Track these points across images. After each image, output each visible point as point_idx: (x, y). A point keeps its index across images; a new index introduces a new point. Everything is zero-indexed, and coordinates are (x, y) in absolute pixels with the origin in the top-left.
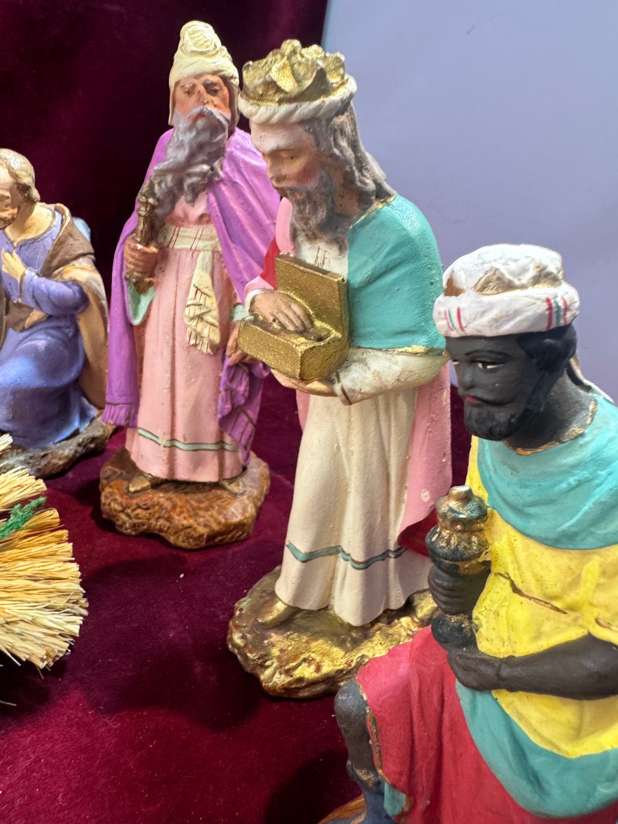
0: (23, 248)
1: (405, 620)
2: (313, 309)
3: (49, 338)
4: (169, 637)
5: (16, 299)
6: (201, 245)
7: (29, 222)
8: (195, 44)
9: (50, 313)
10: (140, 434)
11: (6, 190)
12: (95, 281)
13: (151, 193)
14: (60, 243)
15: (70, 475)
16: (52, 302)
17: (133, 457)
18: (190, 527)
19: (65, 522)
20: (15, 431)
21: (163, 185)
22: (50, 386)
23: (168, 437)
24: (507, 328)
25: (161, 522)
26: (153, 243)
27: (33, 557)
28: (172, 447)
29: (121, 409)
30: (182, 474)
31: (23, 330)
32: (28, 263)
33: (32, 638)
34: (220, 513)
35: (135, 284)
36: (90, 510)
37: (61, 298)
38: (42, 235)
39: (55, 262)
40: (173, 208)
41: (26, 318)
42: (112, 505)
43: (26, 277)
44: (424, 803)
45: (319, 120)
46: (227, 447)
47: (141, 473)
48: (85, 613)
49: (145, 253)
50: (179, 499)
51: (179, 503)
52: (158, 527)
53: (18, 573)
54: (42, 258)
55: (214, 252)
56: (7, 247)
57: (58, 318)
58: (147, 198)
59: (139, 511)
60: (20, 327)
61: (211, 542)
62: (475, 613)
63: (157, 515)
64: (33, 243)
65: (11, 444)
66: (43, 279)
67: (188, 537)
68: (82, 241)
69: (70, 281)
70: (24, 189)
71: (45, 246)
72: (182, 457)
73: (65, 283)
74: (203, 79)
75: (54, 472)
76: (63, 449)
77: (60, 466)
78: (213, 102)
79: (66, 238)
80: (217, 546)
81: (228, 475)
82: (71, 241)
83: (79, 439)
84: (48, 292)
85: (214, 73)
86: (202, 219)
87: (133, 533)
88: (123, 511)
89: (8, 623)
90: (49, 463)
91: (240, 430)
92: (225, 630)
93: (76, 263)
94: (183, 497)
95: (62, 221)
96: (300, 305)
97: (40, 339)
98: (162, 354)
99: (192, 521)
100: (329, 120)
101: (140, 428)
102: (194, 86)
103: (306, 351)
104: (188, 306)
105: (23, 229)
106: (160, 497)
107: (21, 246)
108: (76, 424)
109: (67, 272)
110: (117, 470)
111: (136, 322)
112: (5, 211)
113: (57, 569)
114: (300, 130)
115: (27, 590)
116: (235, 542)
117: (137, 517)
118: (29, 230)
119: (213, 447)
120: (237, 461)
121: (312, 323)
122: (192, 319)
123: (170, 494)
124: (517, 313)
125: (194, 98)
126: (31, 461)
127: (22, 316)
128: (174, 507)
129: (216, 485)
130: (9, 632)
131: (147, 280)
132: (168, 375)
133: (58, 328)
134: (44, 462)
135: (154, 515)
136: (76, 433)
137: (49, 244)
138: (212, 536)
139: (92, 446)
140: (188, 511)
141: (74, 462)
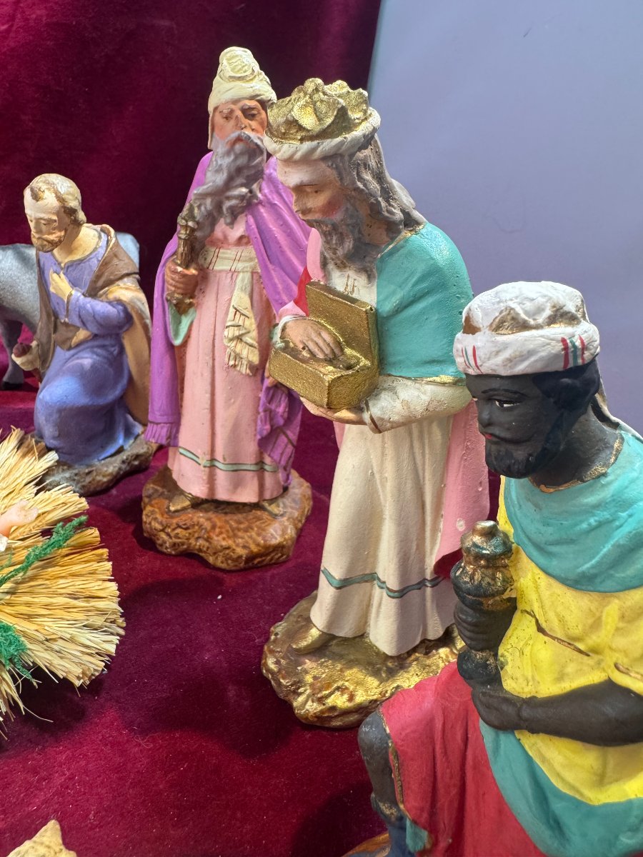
0: (70, 269)
1: (443, 651)
2: (342, 336)
3: (95, 357)
4: (204, 659)
5: (63, 319)
6: (240, 266)
7: (76, 243)
8: (233, 70)
9: (96, 332)
10: (181, 453)
11: (54, 213)
12: (140, 300)
13: (191, 216)
14: (105, 264)
15: (114, 492)
16: (97, 322)
17: (175, 476)
18: (228, 548)
19: (105, 541)
20: (60, 448)
21: (203, 208)
22: (95, 404)
23: (208, 457)
24: (521, 368)
25: (201, 542)
26: (194, 265)
27: (74, 575)
28: (212, 467)
29: (162, 428)
30: (222, 495)
31: (70, 348)
32: (74, 283)
33: (70, 656)
34: (259, 535)
35: (176, 305)
36: (132, 528)
37: (106, 317)
38: (88, 256)
39: (100, 283)
40: (212, 230)
41: (72, 338)
42: (153, 523)
43: (72, 297)
44: (446, 841)
45: (342, 156)
46: (267, 467)
47: (182, 493)
48: (122, 632)
49: (184, 276)
50: (218, 519)
51: (219, 524)
52: (197, 547)
53: (59, 590)
54: (87, 278)
55: (253, 273)
56: (55, 268)
57: (103, 337)
58: (187, 221)
59: (179, 530)
60: (68, 345)
61: (250, 564)
62: (501, 650)
63: (196, 535)
64: (79, 264)
65: (57, 461)
66: (89, 299)
67: (227, 558)
68: (127, 261)
69: (114, 301)
70: (71, 212)
71: (90, 266)
72: (222, 478)
73: (110, 303)
74: (241, 104)
75: (98, 489)
76: (107, 467)
77: (105, 482)
78: (250, 126)
79: (111, 259)
80: (256, 567)
81: (267, 495)
82: (115, 261)
83: (124, 456)
84: (94, 312)
85: (252, 98)
86: (241, 241)
87: (173, 553)
88: (163, 530)
89: (47, 640)
90: (94, 480)
91: (280, 451)
92: (260, 654)
93: (121, 283)
94: (224, 518)
95: (108, 241)
96: (330, 333)
97: (87, 358)
98: (202, 375)
99: (230, 542)
100: (352, 155)
101: (180, 447)
102: (232, 111)
103: (333, 380)
104: (227, 327)
105: (70, 250)
106: (200, 517)
107: (68, 267)
108: (121, 442)
109: (111, 292)
110: (159, 488)
111: (177, 342)
112: (52, 234)
113: (97, 588)
114: (323, 165)
115: (67, 608)
116: (274, 564)
117: (177, 536)
118: (75, 251)
119: (253, 468)
120: (278, 482)
121: (342, 350)
122: (231, 340)
123: (210, 515)
124: (531, 353)
125: (232, 123)
126: (76, 478)
127: (70, 335)
128: (214, 527)
129: (256, 506)
130: (49, 649)
131: (188, 301)
132: (208, 396)
133: (103, 347)
134: (88, 479)
135: (193, 536)
136: (121, 450)
137: (94, 264)
138: (251, 557)
139: (136, 463)
140: (227, 531)
141: (118, 479)
